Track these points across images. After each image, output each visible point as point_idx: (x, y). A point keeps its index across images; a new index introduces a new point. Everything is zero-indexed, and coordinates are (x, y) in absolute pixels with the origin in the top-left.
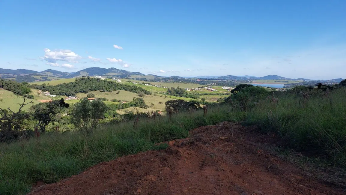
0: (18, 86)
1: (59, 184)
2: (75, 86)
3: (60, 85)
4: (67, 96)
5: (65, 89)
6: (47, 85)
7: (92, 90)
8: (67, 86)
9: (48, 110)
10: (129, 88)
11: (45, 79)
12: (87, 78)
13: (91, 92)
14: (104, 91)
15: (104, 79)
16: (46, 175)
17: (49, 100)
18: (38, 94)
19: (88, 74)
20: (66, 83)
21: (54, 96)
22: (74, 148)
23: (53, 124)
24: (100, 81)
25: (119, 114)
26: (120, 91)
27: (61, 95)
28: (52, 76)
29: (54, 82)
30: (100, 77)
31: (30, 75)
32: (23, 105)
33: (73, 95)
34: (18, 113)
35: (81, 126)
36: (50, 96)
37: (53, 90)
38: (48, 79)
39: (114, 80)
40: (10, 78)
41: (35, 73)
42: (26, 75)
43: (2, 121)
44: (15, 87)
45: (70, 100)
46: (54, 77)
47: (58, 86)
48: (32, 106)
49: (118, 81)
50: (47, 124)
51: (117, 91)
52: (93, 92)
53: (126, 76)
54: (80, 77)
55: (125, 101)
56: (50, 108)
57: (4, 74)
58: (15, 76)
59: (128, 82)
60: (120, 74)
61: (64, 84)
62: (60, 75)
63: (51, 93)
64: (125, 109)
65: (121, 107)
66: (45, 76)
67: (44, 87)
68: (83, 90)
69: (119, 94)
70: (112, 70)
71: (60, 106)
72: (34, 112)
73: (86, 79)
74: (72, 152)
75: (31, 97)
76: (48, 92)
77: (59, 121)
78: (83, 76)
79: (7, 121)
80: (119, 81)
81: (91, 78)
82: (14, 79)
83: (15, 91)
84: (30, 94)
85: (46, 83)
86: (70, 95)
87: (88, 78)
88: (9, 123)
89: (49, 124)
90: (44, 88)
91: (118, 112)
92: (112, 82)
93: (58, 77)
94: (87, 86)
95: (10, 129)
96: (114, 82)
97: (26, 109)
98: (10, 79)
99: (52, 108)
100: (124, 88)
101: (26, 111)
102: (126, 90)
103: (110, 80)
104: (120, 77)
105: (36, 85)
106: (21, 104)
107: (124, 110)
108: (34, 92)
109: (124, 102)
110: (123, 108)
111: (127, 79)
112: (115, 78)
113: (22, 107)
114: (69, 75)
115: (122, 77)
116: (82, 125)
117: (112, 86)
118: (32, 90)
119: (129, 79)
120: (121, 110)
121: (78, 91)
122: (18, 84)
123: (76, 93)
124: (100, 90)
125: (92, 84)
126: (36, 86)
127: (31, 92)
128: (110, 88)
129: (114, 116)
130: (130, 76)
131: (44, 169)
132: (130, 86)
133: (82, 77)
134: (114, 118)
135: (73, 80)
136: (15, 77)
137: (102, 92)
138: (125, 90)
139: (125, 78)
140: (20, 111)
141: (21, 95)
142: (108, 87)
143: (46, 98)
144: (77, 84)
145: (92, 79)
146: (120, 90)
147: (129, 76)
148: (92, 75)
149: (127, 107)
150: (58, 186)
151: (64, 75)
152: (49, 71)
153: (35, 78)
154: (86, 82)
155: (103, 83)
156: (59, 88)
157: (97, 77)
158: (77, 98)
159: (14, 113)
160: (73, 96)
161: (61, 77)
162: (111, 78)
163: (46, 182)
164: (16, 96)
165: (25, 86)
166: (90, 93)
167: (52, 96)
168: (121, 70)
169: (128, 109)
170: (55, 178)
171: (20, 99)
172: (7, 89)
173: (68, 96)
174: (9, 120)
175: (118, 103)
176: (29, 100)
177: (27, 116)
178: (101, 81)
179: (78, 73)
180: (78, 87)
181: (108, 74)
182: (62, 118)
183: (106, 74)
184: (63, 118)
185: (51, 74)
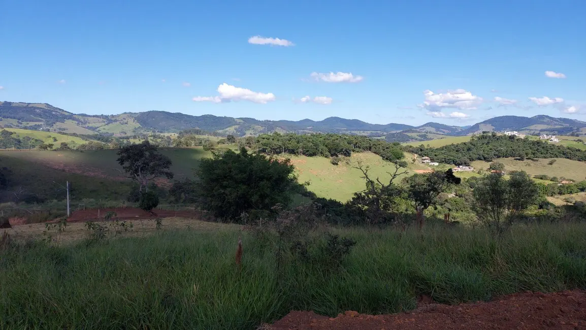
0: (387, 148)
1: (460, 309)
2: (469, 149)
3: (446, 147)
4: (456, 165)
5: (454, 153)
6: (426, 147)
7: (499, 157)
8: (457, 149)
9: (429, 186)
10: (578, 153)
11: (424, 137)
12: (490, 134)
13: (498, 159)
14: (522, 159)
15: (522, 136)
16: (435, 289)
17: (429, 170)
18: (413, 160)
19: (494, 128)
20: (455, 143)
21: (436, 164)
22: (477, 254)
23: (436, 209)
24: (515, 141)
25: (552, 204)
26: (556, 159)
27: (446, 162)
28: (434, 133)
29: (436, 143)
30: (515, 133)
31: (403, 132)
32: (395, 175)
33: (466, 164)
34: (388, 186)
35: (489, 218)
36: (430, 164)
37: (436, 156)
38: (427, 137)
39: (544, 137)
40: (379, 136)
41: (410, 129)
42: (398, 131)
43: (369, 195)
44: (384, 150)
45: (461, 172)
46: (437, 134)
47: (442, 149)
48: (404, 178)
49: (552, 140)
50: (426, 207)
51: (549, 160)
52: (501, 161)
53: (571, 129)
54: (478, 133)
55: (567, 180)
56: (431, 183)
57: (373, 132)
58: (385, 133)
59: (575, 143)
60: (557, 127)
61: (453, 145)
62: (446, 131)
63: (431, 160)
64: (567, 196)
65: (557, 191)
66: (424, 133)
67: (421, 150)
68: (483, 156)
69: (554, 165)
70: (540, 119)
71: (447, 181)
72: (406, 186)
73: (489, 137)
74: (475, 260)
75: (403, 165)
76: (427, 158)
77: (442, 205)
78: (484, 132)
79: (375, 196)
80: (555, 140)
81: (499, 134)
82: (384, 137)
83: (384, 155)
84: (403, 160)
85: (425, 144)
86: (461, 164)
87: (494, 136)
88: (377, 200)
89: (430, 207)
90: (421, 152)
91: (550, 199)
92: (538, 143)
93: (443, 135)
94: (491, 149)
95: (378, 209)
96: (544, 142)
97: (397, 182)
98: (379, 138)
99: (435, 184)
100: (564, 154)
101: (396, 185)
102: (570, 159)
103: (534, 139)
104: (556, 132)
105: (411, 147)
106: (392, 174)
107: (563, 197)
108: (408, 157)
109: (564, 182)
110: (560, 193)
111: (572, 135)
112: (547, 135)
113: (393, 178)
114: (460, 130)
115: (561, 132)
116: (491, 216)
117: (538, 150)
118: (405, 154)
119: (577, 136)
120: (556, 196)
121: (474, 156)
122: (389, 145)
123: (470, 161)
124: (514, 157)
125: (500, 146)
126: (411, 149)
127: (404, 157)
128: (534, 154)
129: (541, 207)
130: (581, 129)
131: (432, 278)
132: (579, 150)
133: (482, 134)
134: (542, 210)
135: (467, 139)
136: (384, 136)
137: (519, 160)
138: (568, 158)
139: (568, 134)
140: (391, 183)
141: (390, 160)
142: (530, 151)
143: (424, 167)
144: (473, 146)
145: (501, 137)
146: (557, 157)
147: (578, 129)
148: (500, 130)
149: (571, 193)
150: (459, 313)
151: (453, 131)
152: (430, 124)
153: (409, 137)
154: (488, 143)
155: (521, 144)
156: (443, 152)
157: (509, 132)
158: (472, 169)
159: (383, 186)
160: (466, 166)
161: (448, 135)
162: (538, 135)
163: (435, 300)
164: (385, 162)
165: (397, 149)
166: (496, 161)
167: (432, 164)
168: (560, 119)
169: (574, 195)
170: (449, 298)
171: (391, 167)
172: (375, 153)
173: (458, 165)
174: (377, 196)
175: (551, 182)
176: (402, 170)
177: (399, 192)
178: (517, 140)
179: (477, 126)
180: (474, 150)
181: (532, 127)
182: (446, 201)
183: (527, 128)
184: (449, 201)
185: (433, 130)
